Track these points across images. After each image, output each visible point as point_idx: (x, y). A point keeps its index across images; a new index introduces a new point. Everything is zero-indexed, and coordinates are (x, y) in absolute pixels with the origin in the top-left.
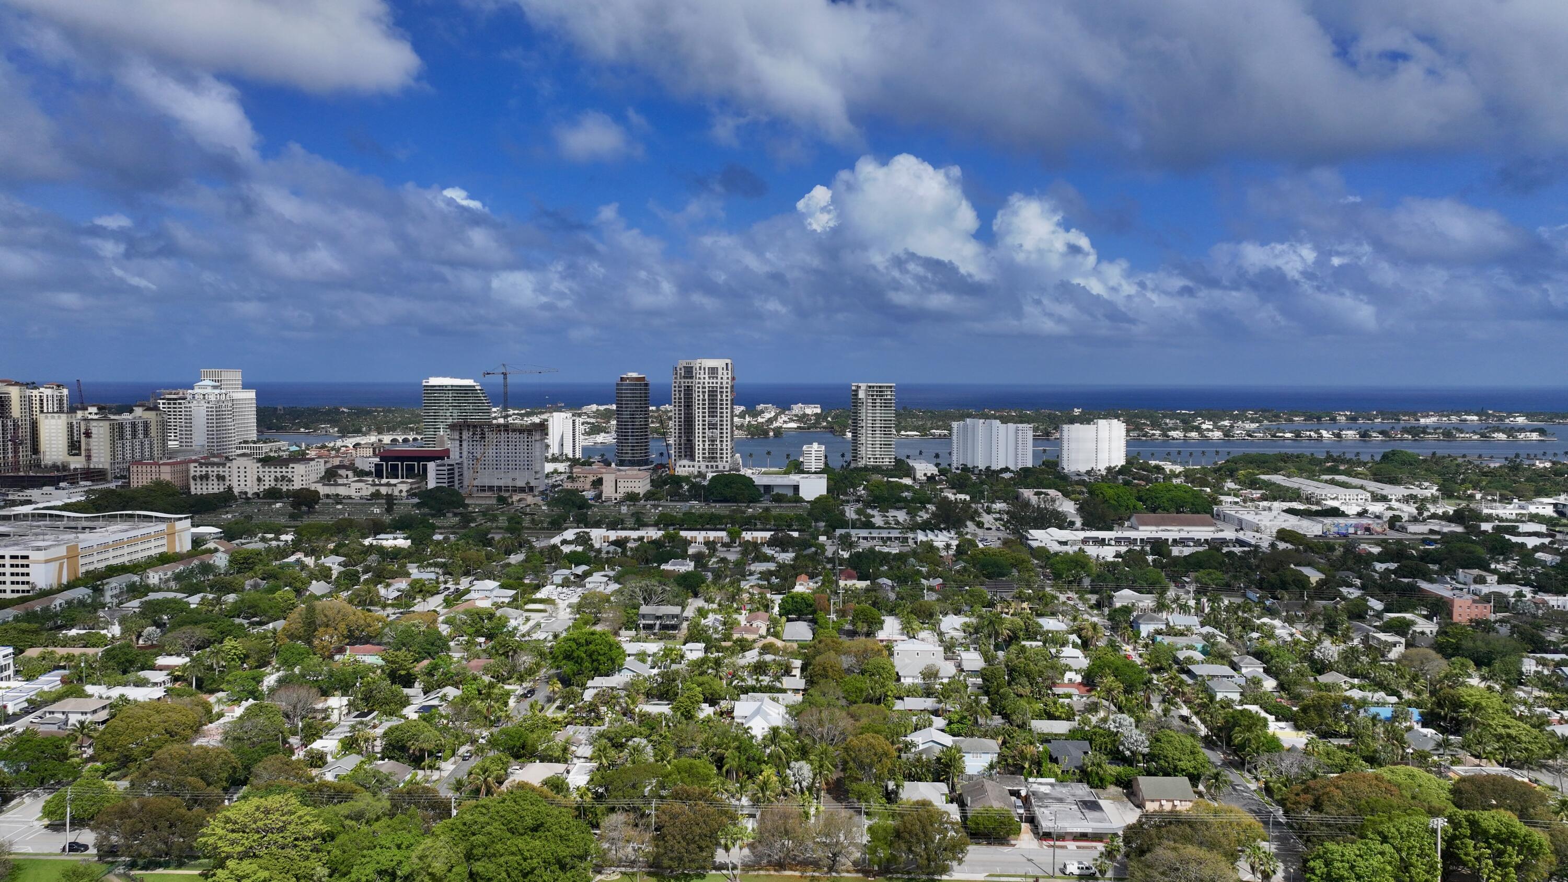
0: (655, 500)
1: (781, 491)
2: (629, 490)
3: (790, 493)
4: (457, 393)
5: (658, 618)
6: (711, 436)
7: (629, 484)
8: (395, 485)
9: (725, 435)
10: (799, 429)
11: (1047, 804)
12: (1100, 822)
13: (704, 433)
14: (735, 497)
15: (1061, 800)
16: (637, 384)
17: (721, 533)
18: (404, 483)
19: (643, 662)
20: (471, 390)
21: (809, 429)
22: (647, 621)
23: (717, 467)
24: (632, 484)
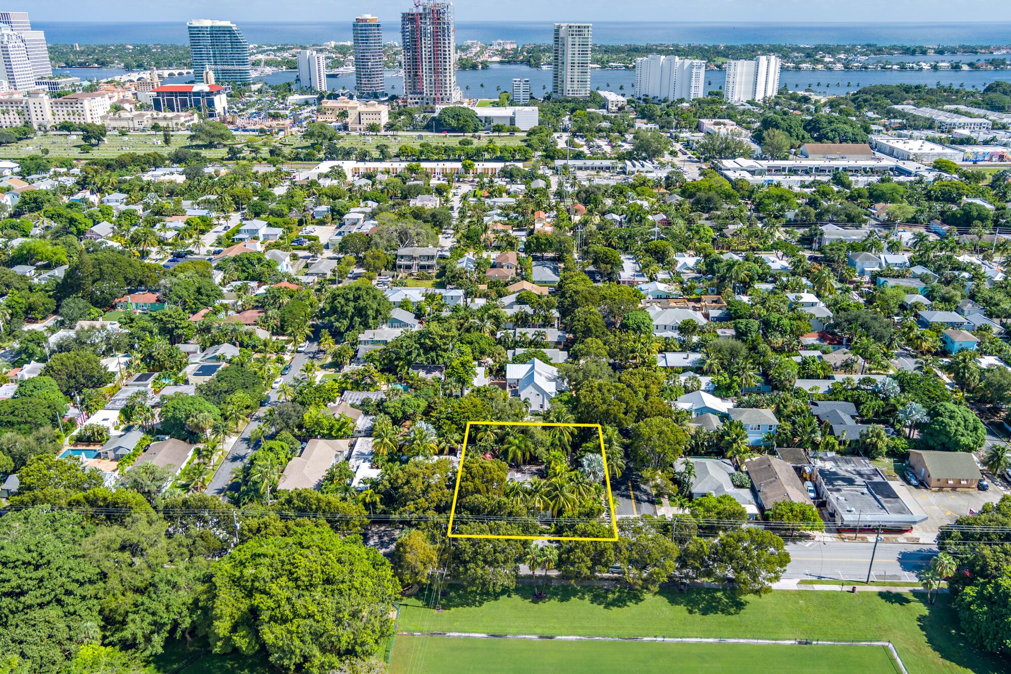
0: (394, 130)
1: (501, 123)
2: (371, 122)
3: (508, 124)
4: (217, 33)
5: (415, 258)
6: (436, 72)
7: (371, 116)
8: (171, 119)
9: (448, 71)
10: (501, 62)
11: (838, 487)
12: (900, 512)
13: (430, 69)
14: (462, 128)
15: (850, 482)
16: (371, 25)
17: (458, 165)
18: (178, 117)
19: (408, 310)
20: (228, 31)
21: (509, 62)
22: (404, 262)
23: (442, 99)
24: (374, 116)
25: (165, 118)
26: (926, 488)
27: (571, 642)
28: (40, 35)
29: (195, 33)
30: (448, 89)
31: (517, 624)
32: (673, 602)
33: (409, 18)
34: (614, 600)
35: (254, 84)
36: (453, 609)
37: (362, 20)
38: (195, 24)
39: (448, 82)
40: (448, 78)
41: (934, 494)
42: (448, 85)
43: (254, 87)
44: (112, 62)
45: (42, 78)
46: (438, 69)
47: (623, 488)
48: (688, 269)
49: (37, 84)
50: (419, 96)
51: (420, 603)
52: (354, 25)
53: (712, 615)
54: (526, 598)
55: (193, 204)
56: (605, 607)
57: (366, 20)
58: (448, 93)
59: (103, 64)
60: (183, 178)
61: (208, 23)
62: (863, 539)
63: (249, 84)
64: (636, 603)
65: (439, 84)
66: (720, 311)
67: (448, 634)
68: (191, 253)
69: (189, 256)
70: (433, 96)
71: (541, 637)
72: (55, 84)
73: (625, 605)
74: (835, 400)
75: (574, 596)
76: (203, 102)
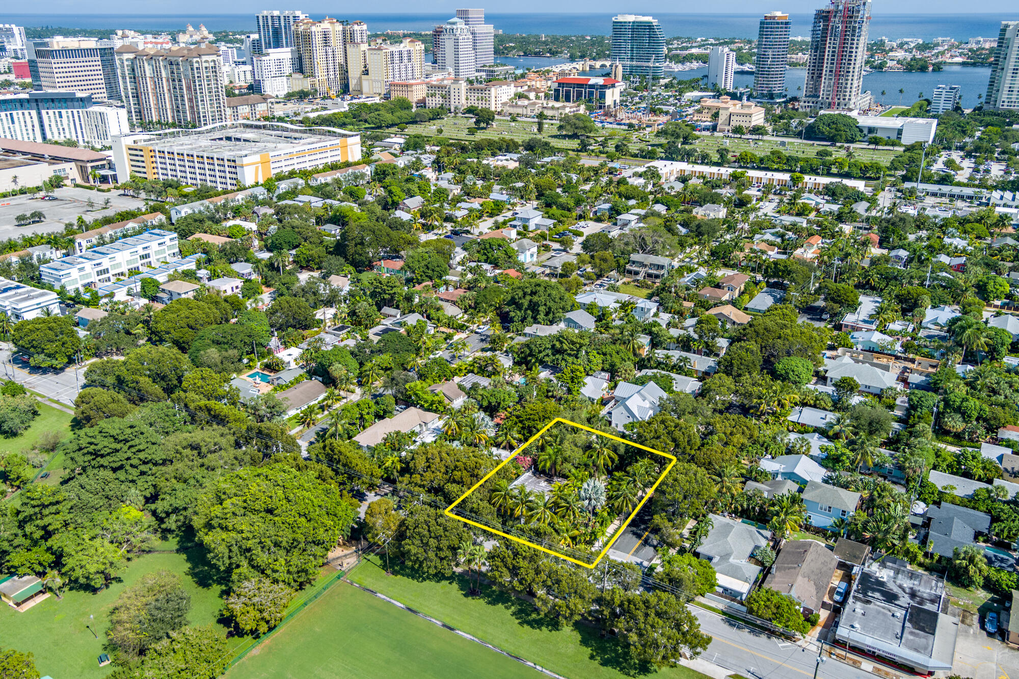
2: (740, 124)
3: (894, 136)
4: (638, 27)
5: (645, 266)
6: (838, 75)
7: (741, 118)
8: (558, 108)
9: (851, 74)
10: (964, 64)
11: (870, 599)
12: (916, 650)
13: (831, 71)
14: (833, 137)
15: (891, 597)
16: (778, 23)
17: (786, 177)
18: (564, 107)
19: (592, 313)
20: (649, 26)
21: (974, 65)
22: (634, 268)
23: (839, 104)
24: (745, 119)
25: (553, 108)
26: (1003, 640)
27: (464, 640)
28: (490, 28)
29: (618, 27)
30: (848, 94)
31: (435, 607)
32: (584, 642)
33: (823, 17)
34: (534, 620)
35: (664, 78)
36: (399, 576)
37: (770, 18)
38: (620, 19)
39: (849, 86)
40: (849, 82)
41: (1007, 650)
42: (848, 90)
43: (663, 82)
44: (561, 52)
45: (484, 66)
46: (841, 72)
47: (642, 527)
48: (937, 324)
49: (477, 71)
50: (814, 99)
51: (379, 562)
52: (761, 23)
53: (610, 668)
54: (461, 590)
55: (501, 189)
56: (520, 623)
57: (774, 18)
58: (847, 98)
59: (553, 53)
60: (517, 164)
61: (631, 18)
62: (855, 662)
63: (658, 79)
64: (550, 631)
65: (840, 89)
66: (924, 378)
67: (379, 595)
68: (468, 232)
69: (464, 235)
70: (830, 100)
71: (444, 625)
72: (493, 71)
73: (540, 628)
74: (974, 508)
75: (503, 603)
76: (596, 94)
